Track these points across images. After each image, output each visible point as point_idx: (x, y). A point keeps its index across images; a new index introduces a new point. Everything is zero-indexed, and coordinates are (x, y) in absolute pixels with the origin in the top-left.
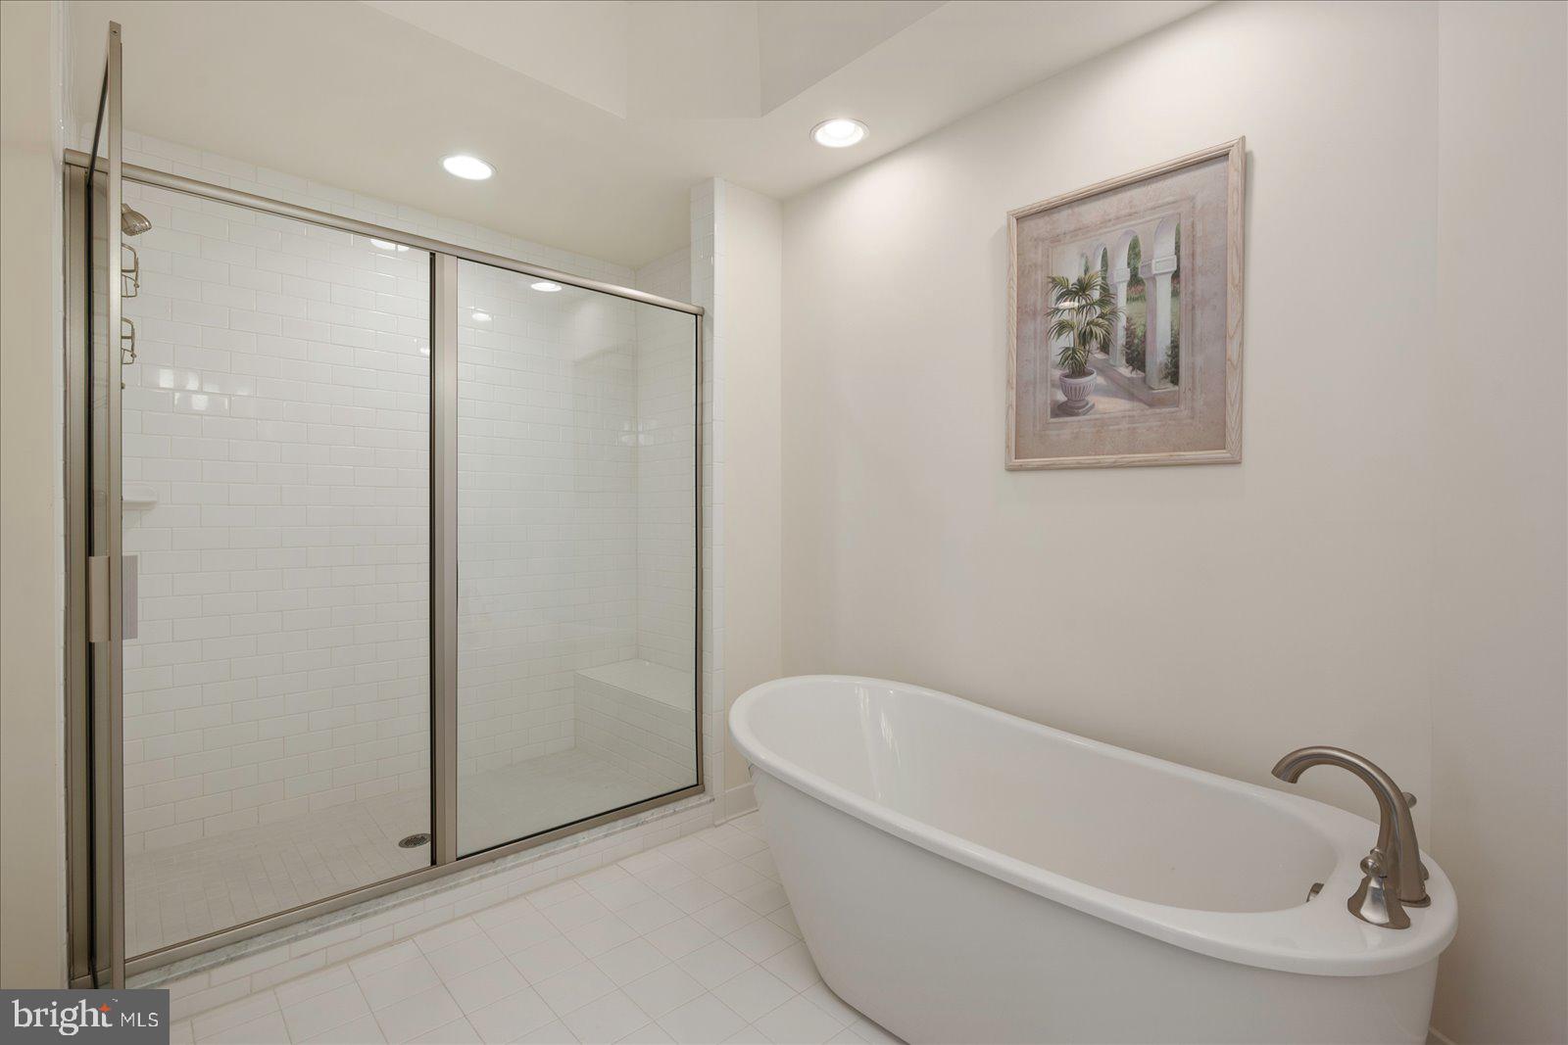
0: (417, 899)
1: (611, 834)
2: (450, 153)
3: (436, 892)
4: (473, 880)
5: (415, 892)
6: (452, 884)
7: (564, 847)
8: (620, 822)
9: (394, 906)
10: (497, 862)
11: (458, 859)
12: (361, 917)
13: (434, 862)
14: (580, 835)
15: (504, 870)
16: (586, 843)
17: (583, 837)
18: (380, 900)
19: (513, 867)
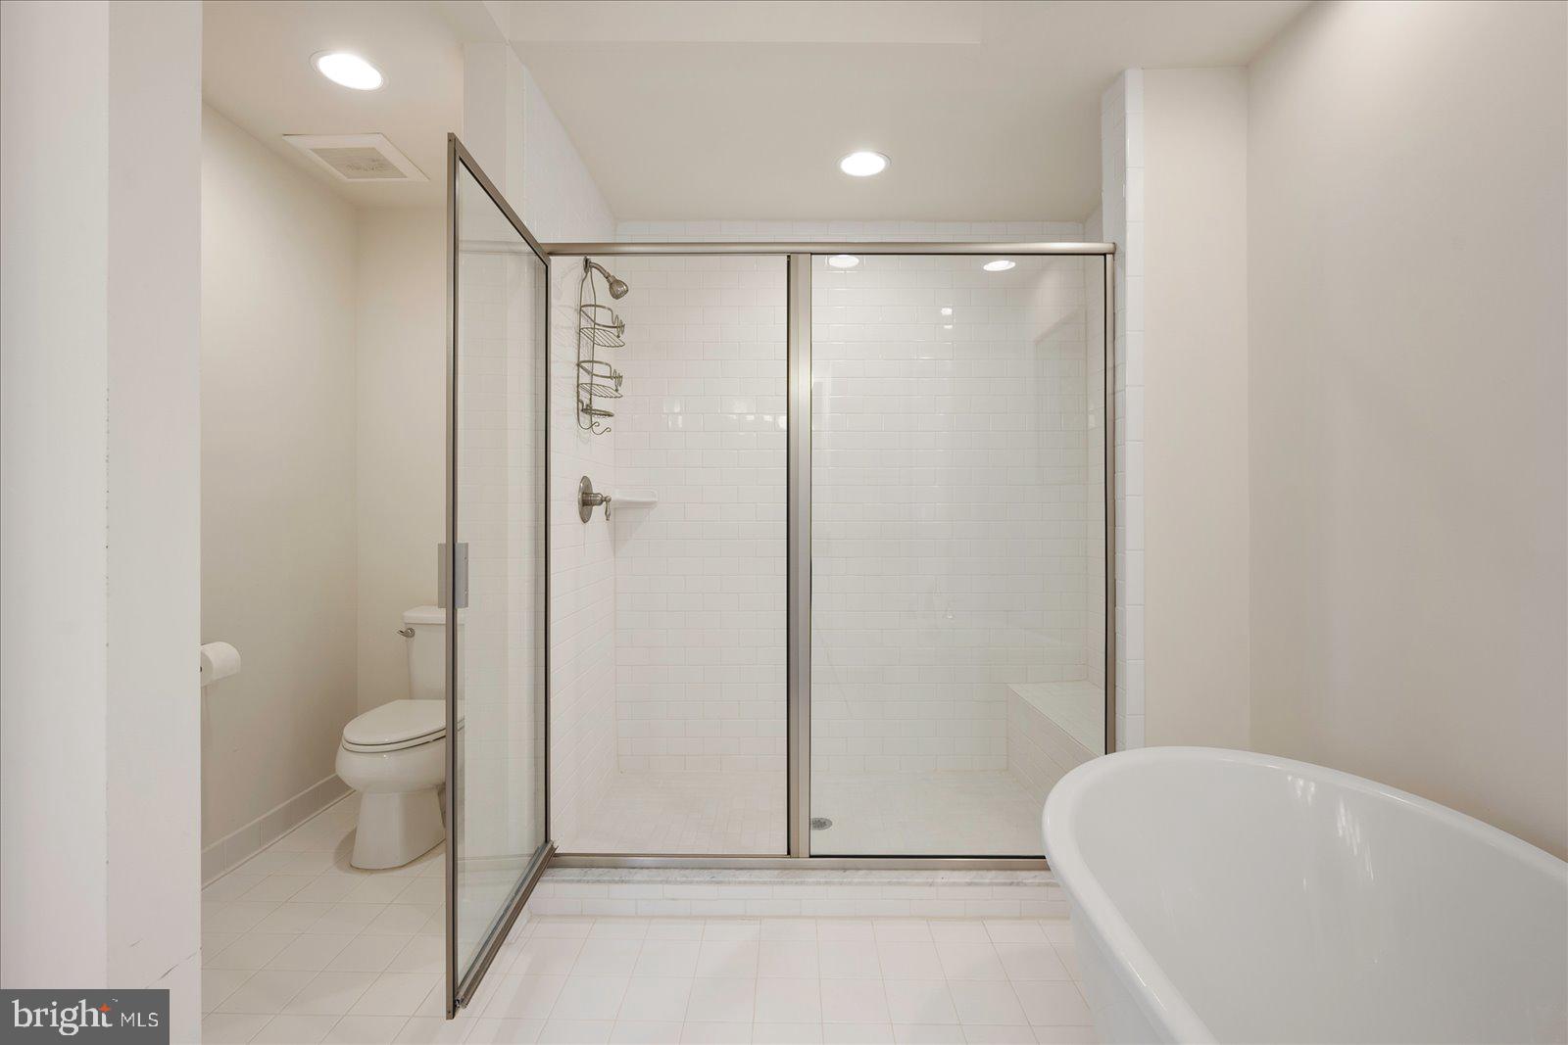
0: (765, 883)
1: (976, 884)
2: (846, 153)
3: (783, 883)
4: (818, 883)
5: (766, 875)
6: (798, 880)
7: (917, 880)
8: (993, 873)
9: (745, 883)
10: (848, 872)
11: (811, 857)
12: (718, 883)
13: (789, 853)
14: (942, 873)
15: (850, 883)
16: (944, 885)
17: (943, 876)
18: (738, 872)
19: (860, 884)
